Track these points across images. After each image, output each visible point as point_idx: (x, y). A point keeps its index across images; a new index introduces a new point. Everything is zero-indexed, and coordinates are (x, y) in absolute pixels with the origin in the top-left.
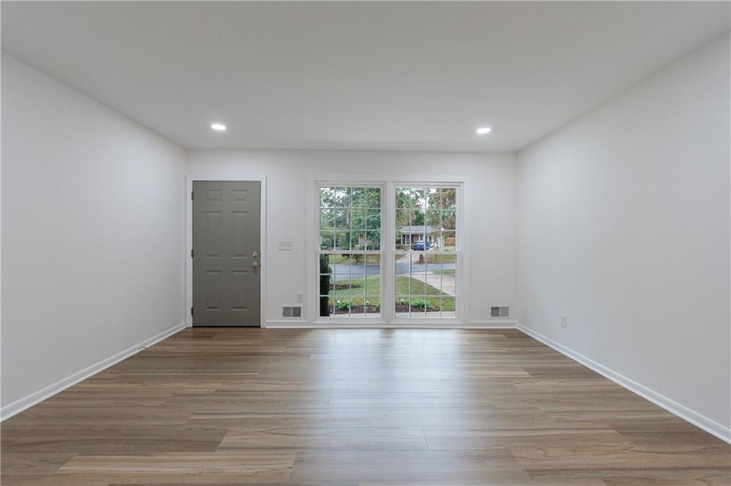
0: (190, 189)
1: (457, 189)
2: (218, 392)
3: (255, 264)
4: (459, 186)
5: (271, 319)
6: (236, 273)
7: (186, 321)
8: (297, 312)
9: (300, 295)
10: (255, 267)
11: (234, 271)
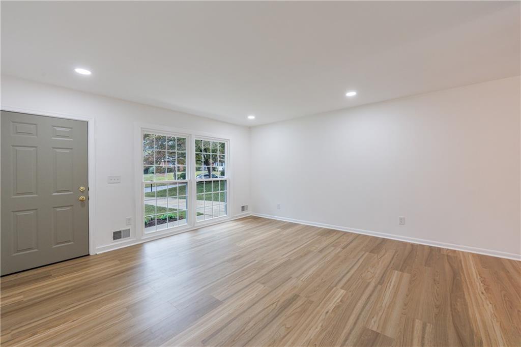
3: (84, 198)
9: (129, 219)
10: (82, 201)
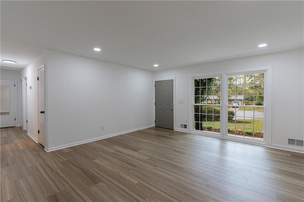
0: (154, 84)
1: (265, 73)
2: (147, 142)
3: (172, 108)
4: (266, 72)
5: (177, 128)
6: (166, 111)
7: (153, 124)
8: (185, 126)
9: (186, 120)
10: (172, 109)
11: (166, 110)
